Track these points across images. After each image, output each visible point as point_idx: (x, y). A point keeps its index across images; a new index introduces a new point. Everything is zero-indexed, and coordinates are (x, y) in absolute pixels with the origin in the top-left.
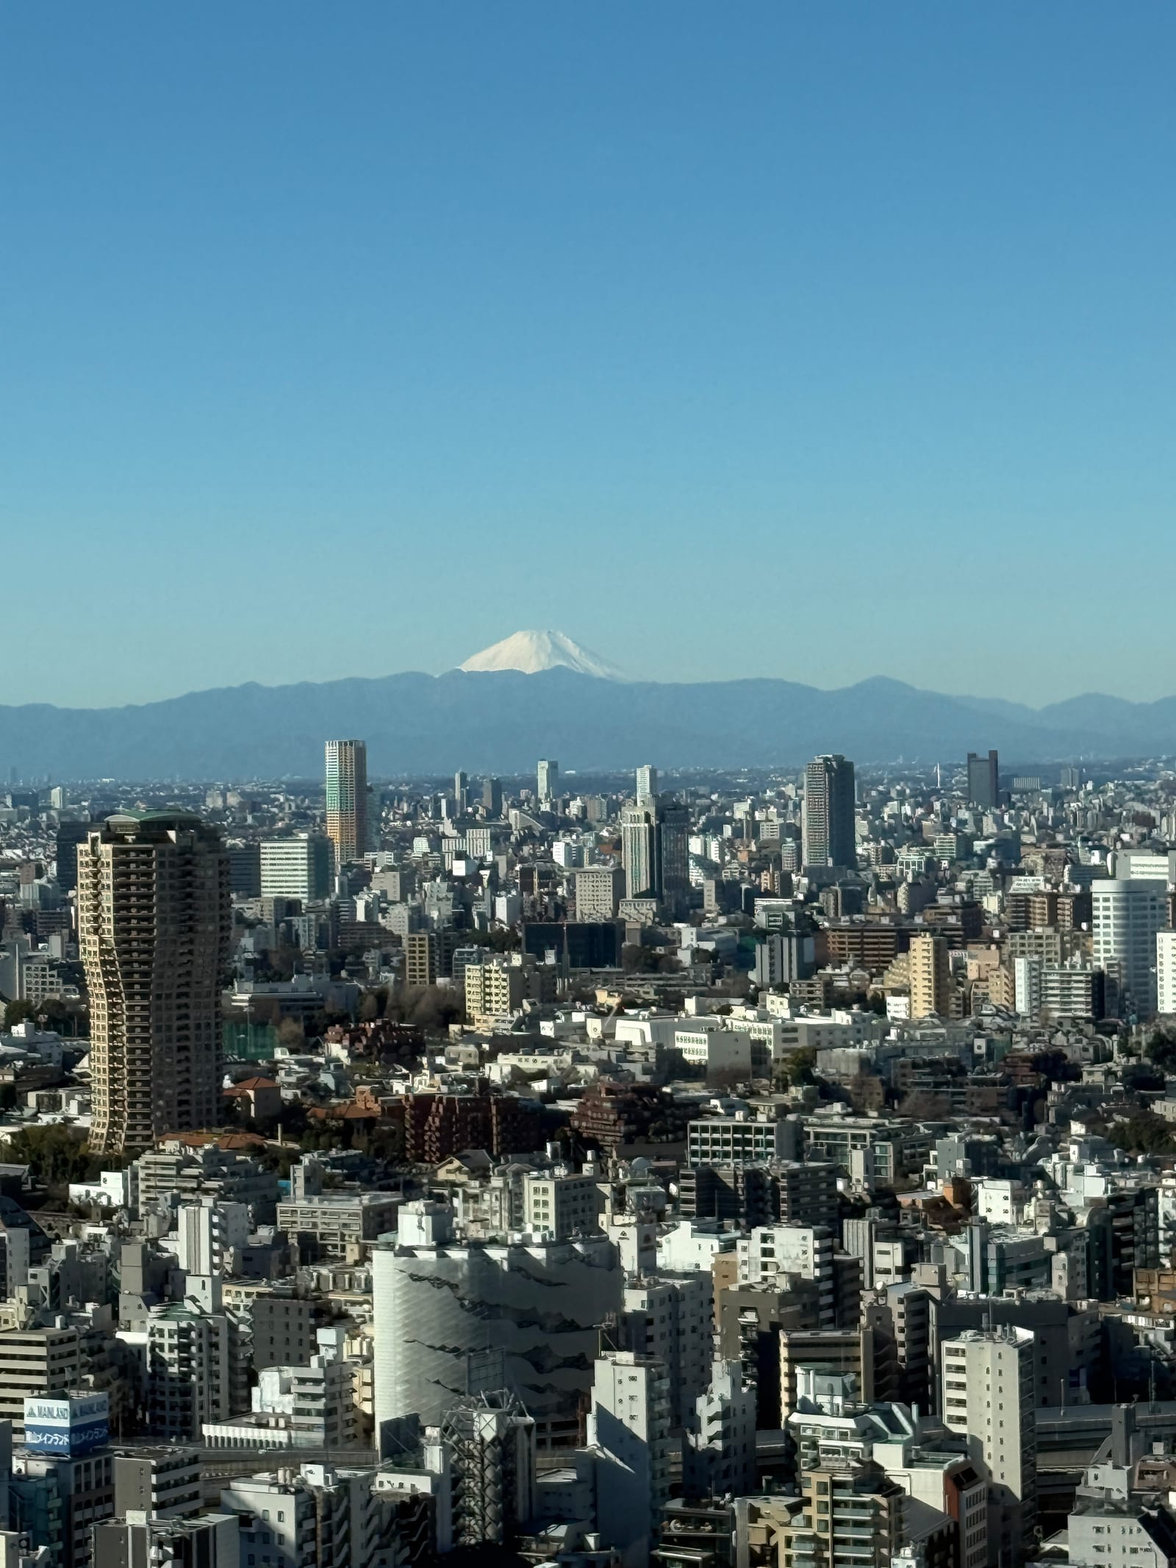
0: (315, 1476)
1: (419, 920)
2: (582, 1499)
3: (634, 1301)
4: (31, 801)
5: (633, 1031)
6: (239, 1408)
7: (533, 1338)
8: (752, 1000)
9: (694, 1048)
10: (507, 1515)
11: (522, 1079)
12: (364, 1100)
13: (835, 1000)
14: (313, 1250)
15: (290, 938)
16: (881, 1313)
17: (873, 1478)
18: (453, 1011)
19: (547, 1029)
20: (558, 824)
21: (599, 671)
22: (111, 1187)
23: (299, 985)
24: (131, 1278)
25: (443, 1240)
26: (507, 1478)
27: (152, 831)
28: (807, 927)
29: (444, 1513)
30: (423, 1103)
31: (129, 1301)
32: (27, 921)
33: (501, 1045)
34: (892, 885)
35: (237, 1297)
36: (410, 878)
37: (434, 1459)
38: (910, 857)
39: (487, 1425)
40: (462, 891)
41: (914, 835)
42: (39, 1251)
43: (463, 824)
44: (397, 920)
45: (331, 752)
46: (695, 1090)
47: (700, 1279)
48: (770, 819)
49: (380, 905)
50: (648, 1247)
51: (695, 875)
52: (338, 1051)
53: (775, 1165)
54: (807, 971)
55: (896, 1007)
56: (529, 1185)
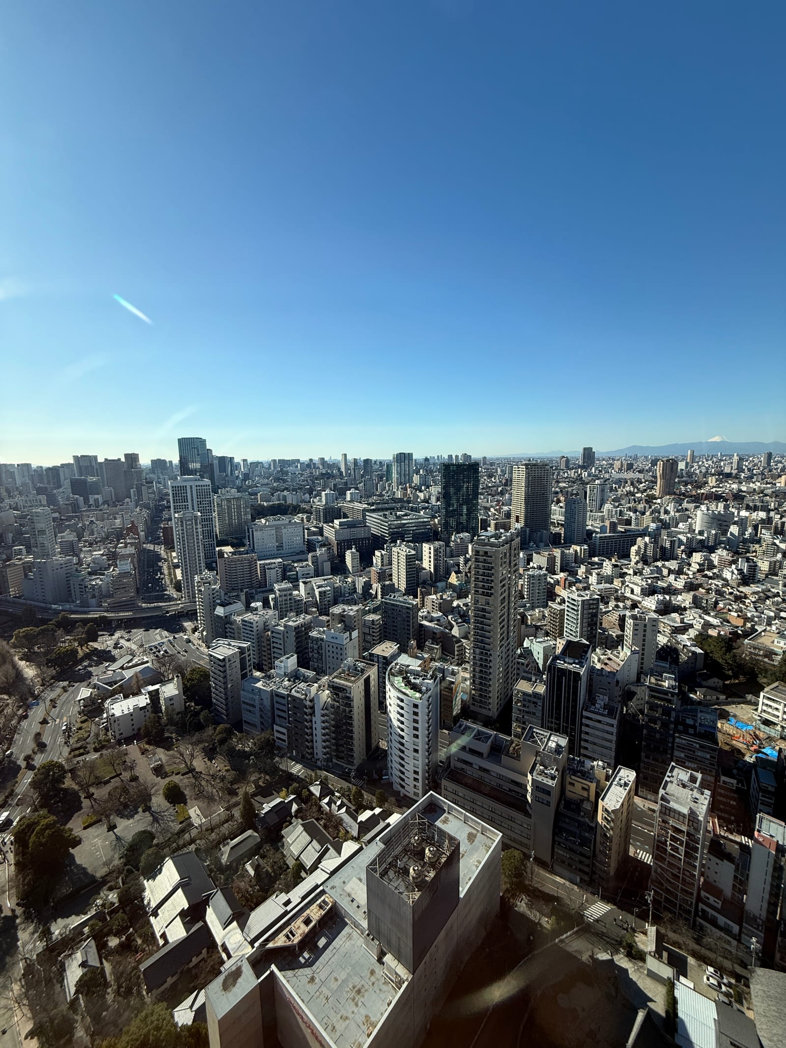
0: (689, 535)
1: (701, 472)
2: (726, 542)
3: (736, 519)
4: (646, 457)
5: (735, 486)
6: (676, 527)
7: (720, 522)
8: (754, 483)
9: (744, 489)
10: (715, 542)
11: (716, 491)
12: (694, 493)
13: (767, 483)
14: (687, 510)
15: (682, 473)
16: (776, 524)
17: (775, 544)
18: (707, 483)
19: (721, 485)
20: (721, 460)
21: (728, 441)
22: (659, 501)
23: (684, 479)
24: (662, 511)
25: (708, 510)
26: (716, 538)
27: (668, 461)
28: (763, 474)
29: (706, 541)
30: (703, 494)
31: (662, 514)
32: (647, 471)
33: (714, 487)
34: (777, 469)
35: (677, 514)
36: (699, 467)
37: (706, 535)
38: (780, 465)
39: (713, 532)
40: (707, 469)
41: (781, 462)
42: (650, 507)
43: (707, 460)
44: (698, 472)
45: (689, 451)
46: (744, 494)
47: (747, 518)
48: (756, 461)
49: (695, 469)
50: (738, 513)
51: (744, 467)
52: (690, 487)
53: (758, 504)
54: (762, 480)
55: (778, 485)
56: (719, 504)
